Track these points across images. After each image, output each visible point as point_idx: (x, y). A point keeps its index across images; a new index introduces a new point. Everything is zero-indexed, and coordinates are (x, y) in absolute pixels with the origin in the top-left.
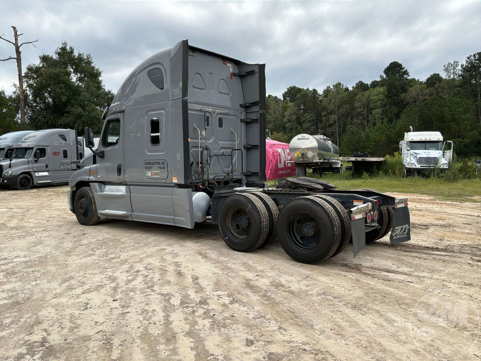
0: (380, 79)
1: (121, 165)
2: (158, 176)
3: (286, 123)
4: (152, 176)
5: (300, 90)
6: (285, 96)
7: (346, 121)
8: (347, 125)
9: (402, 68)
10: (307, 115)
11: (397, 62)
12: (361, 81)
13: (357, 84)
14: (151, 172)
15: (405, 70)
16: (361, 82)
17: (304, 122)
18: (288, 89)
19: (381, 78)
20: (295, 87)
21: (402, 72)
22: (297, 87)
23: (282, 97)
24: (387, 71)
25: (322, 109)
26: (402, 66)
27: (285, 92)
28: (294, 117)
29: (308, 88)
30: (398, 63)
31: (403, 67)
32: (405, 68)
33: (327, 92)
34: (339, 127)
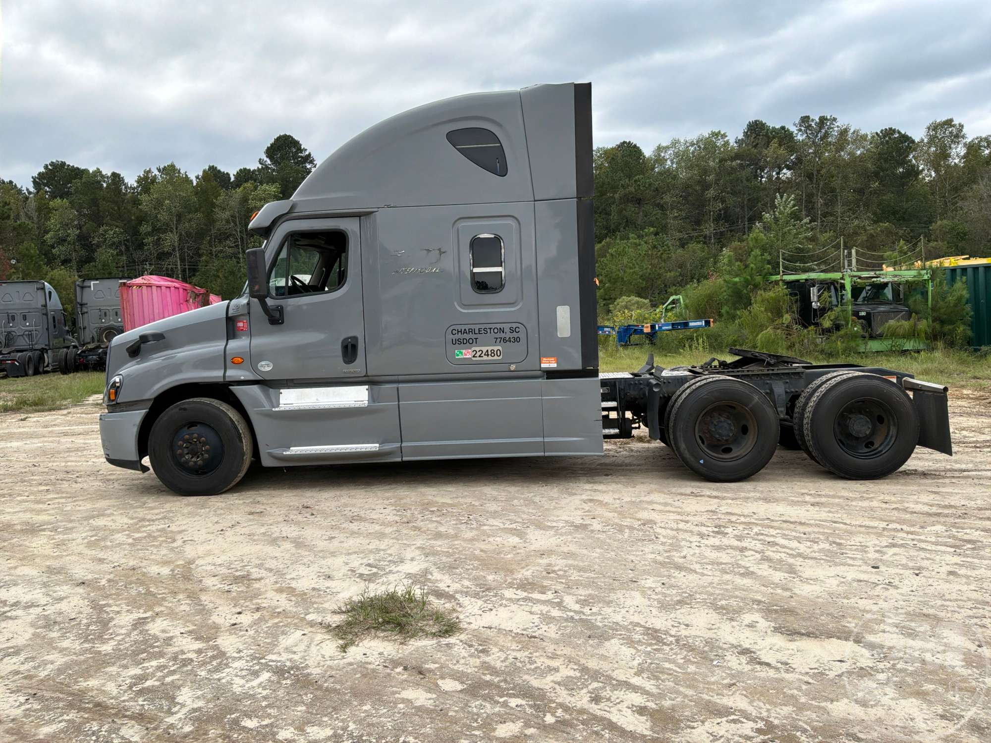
0: (260, 166)
1: (355, 338)
2: (496, 358)
3: (53, 247)
4: (474, 359)
5: (77, 173)
6: (38, 181)
7: (199, 249)
8: (200, 256)
9: (300, 150)
10: (106, 231)
11: (290, 137)
12: (213, 166)
13: (204, 171)
14: (473, 349)
15: (307, 153)
16: (213, 169)
17: (98, 246)
18: (46, 167)
19: (260, 163)
20: (63, 164)
21: (301, 157)
22: (69, 165)
23: (32, 185)
24: (271, 152)
25: (137, 218)
26: (301, 145)
27: (39, 174)
28: (73, 233)
29: (98, 169)
30: (292, 138)
31: (302, 147)
32: (306, 150)
33: (146, 182)
34: (183, 260)
